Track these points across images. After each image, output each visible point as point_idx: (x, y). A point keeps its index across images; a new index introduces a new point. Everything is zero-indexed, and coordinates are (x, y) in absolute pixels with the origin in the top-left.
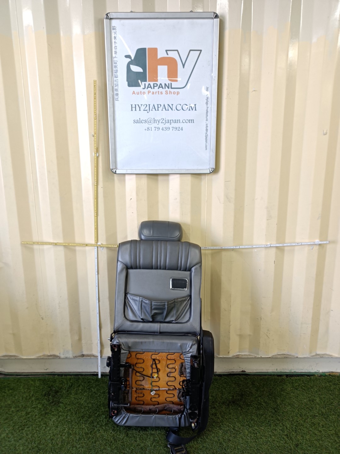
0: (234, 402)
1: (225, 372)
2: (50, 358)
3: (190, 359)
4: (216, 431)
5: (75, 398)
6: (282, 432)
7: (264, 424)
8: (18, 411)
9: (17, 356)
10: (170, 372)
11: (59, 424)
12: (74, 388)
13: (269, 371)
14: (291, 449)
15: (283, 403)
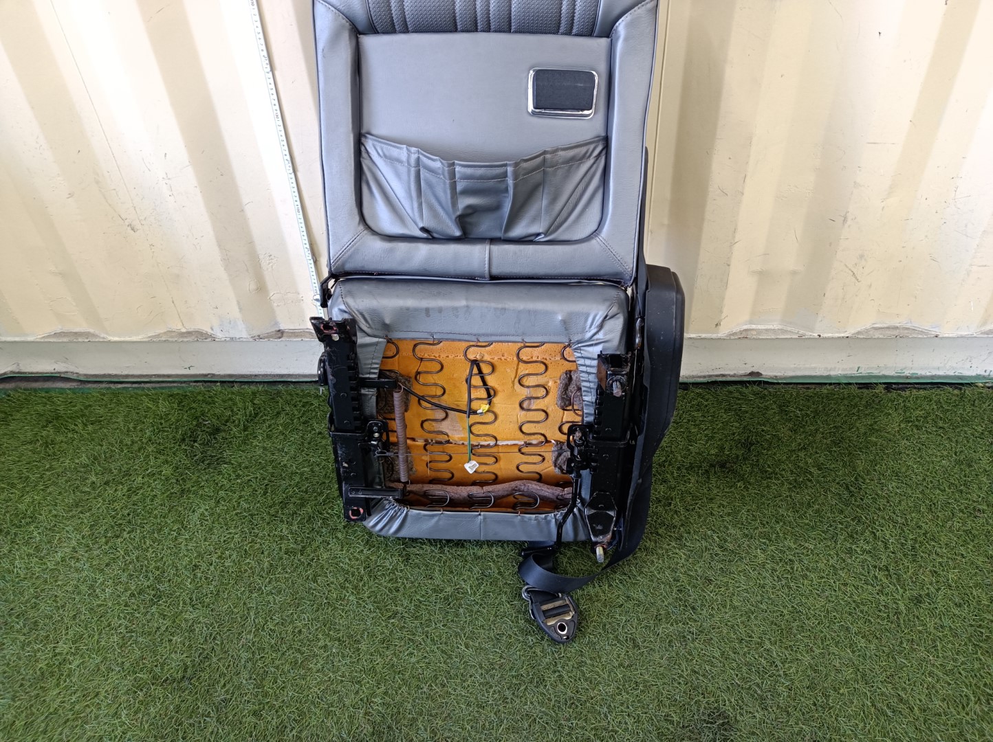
0: (723, 466)
1: (700, 377)
2: (185, 340)
3: (595, 363)
4: (667, 551)
5: (265, 449)
6: (869, 559)
7: (813, 534)
8: (107, 483)
9: (94, 335)
10: (530, 398)
11: (216, 525)
12: (264, 421)
13: (833, 373)
14: (897, 613)
15: (875, 470)
